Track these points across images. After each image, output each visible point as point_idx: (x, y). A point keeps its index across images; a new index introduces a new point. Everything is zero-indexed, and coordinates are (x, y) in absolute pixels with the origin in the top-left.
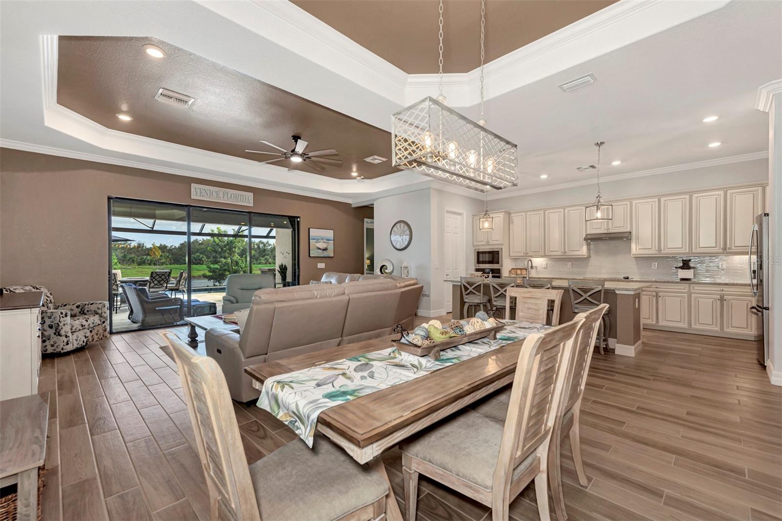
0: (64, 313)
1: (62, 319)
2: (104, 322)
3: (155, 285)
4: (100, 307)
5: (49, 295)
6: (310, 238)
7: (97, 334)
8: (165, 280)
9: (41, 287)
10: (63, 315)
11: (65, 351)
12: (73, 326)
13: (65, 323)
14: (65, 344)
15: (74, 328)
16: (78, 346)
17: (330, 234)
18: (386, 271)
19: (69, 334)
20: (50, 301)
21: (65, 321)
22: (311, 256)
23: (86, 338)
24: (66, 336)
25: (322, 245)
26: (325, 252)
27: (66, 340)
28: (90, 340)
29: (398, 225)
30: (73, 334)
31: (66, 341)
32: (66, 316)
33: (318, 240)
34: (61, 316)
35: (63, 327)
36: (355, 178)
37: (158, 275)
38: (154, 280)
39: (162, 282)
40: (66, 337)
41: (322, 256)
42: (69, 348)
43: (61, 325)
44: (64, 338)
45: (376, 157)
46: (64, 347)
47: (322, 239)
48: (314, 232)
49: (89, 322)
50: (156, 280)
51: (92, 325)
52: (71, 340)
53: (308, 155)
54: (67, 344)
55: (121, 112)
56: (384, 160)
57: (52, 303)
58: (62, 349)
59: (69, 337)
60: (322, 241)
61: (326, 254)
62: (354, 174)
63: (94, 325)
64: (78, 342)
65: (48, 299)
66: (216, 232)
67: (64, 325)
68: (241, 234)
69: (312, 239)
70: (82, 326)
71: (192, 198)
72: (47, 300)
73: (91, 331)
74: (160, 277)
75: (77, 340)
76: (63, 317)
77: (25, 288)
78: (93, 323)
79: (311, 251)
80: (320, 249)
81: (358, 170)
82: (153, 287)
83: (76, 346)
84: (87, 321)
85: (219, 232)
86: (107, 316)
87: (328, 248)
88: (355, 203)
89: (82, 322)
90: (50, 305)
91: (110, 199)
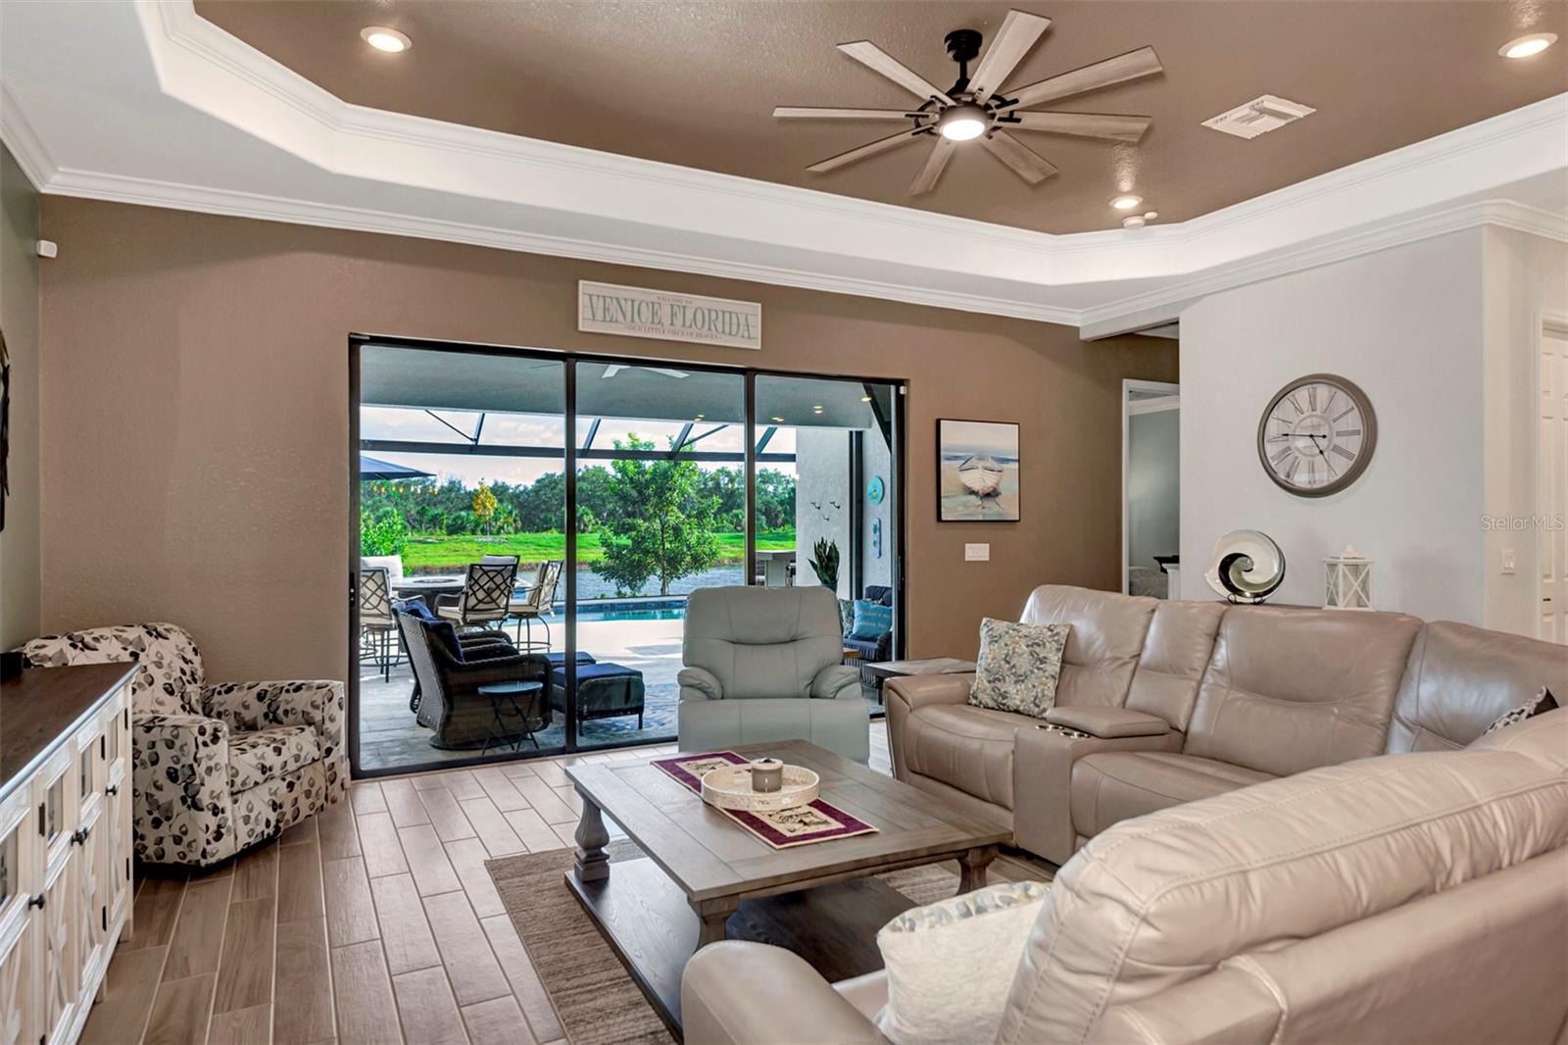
0: (209, 730)
1: (203, 752)
2: (329, 751)
3: (480, 601)
4: (319, 702)
5: (190, 655)
6: (942, 453)
7: (308, 794)
8: (503, 587)
9: (167, 630)
10: (207, 738)
11: (212, 860)
12: (236, 775)
13: (212, 764)
14: (210, 836)
15: (238, 781)
16: (252, 840)
17: (1004, 438)
18: (1248, 577)
19: (225, 802)
20: (193, 674)
21: (210, 758)
22: (943, 518)
23: (274, 810)
24: (216, 811)
25: (980, 480)
26: (989, 503)
27: (213, 822)
28: (288, 816)
29: (1302, 395)
30: (235, 802)
31: (213, 828)
32: (215, 739)
33: (966, 463)
34: (201, 739)
35: (207, 778)
36: (1117, 222)
37: (485, 573)
38: (476, 587)
39: (495, 595)
40: (215, 814)
41: (981, 518)
42: (225, 849)
43: (200, 770)
44: (207, 818)
45: (1270, 102)
46: (209, 848)
47: (981, 459)
48: (954, 435)
49: (286, 754)
50: (481, 587)
51: (292, 766)
52: (230, 823)
53: (1016, 101)
54: (218, 836)
55: (374, 21)
56: (1299, 111)
57: (195, 681)
58: (204, 854)
59: (223, 811)
60: (980, 464)
61: (992, 510)
62: (1126, 204)
63: (299, 764)
64: (250, 826)
65: (187, 668)
66: (626, 445)
67: (209, 770)
68: (687, 449)
69: (948, 459)
70: (264, 769)
71: (581, 328)
72: (183, 672)
73: (291, 786)
74: (491, 579)
75: (247, 820)
76: (205, 744)
77: (124, 635)
78: (297, 758)
79: (943, 500)
80: (973, 492)
81: (1141, 186)
82: (473, 610)
83: (244, 839)
84: (278, 751)
85: (634, 446)
86: (339, 731)
87: (1001, 489)
88: (1092, 322)
89: (263, 757)
90: (189, 688)
91: (355, 343)
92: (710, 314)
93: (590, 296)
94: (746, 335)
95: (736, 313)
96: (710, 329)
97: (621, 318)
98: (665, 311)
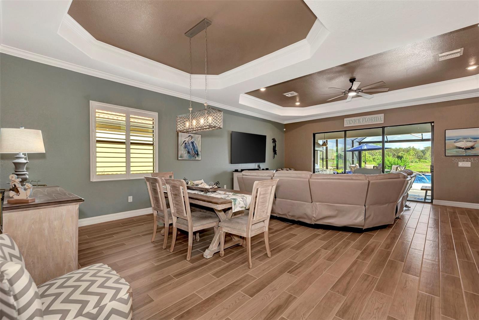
6: (446, 139)
25: (464, 144)
33: (457, 140)
55: (297, 102)
60: (465, 140)
71: (345, 126)
80: (461, 148)
91: (314, 135)
92: (371, 119)
93: (347, 121)
94: (380, 120)
95: (378, 117)
96: (371, 121)
97: (352, 123)
98: (361, 120)
